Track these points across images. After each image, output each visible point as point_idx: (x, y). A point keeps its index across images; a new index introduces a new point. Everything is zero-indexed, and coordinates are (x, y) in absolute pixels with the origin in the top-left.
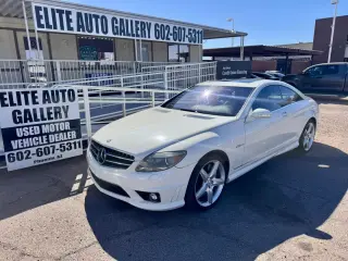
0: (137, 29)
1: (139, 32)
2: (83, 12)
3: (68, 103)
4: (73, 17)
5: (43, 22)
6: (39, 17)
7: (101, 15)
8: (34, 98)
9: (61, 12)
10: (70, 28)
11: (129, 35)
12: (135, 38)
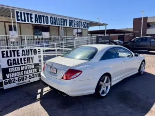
0: (61, 22)
1: (62, 23)
2: (38, 14)
3: (33, 55)
4: (33, 16)
5: (19, 18)
6: (18, 16)
7: (45, 16)
8: (18, 53)
9: (28, 14)
10: (32, 21)
11: (57, 24)
12: (60, 26)
